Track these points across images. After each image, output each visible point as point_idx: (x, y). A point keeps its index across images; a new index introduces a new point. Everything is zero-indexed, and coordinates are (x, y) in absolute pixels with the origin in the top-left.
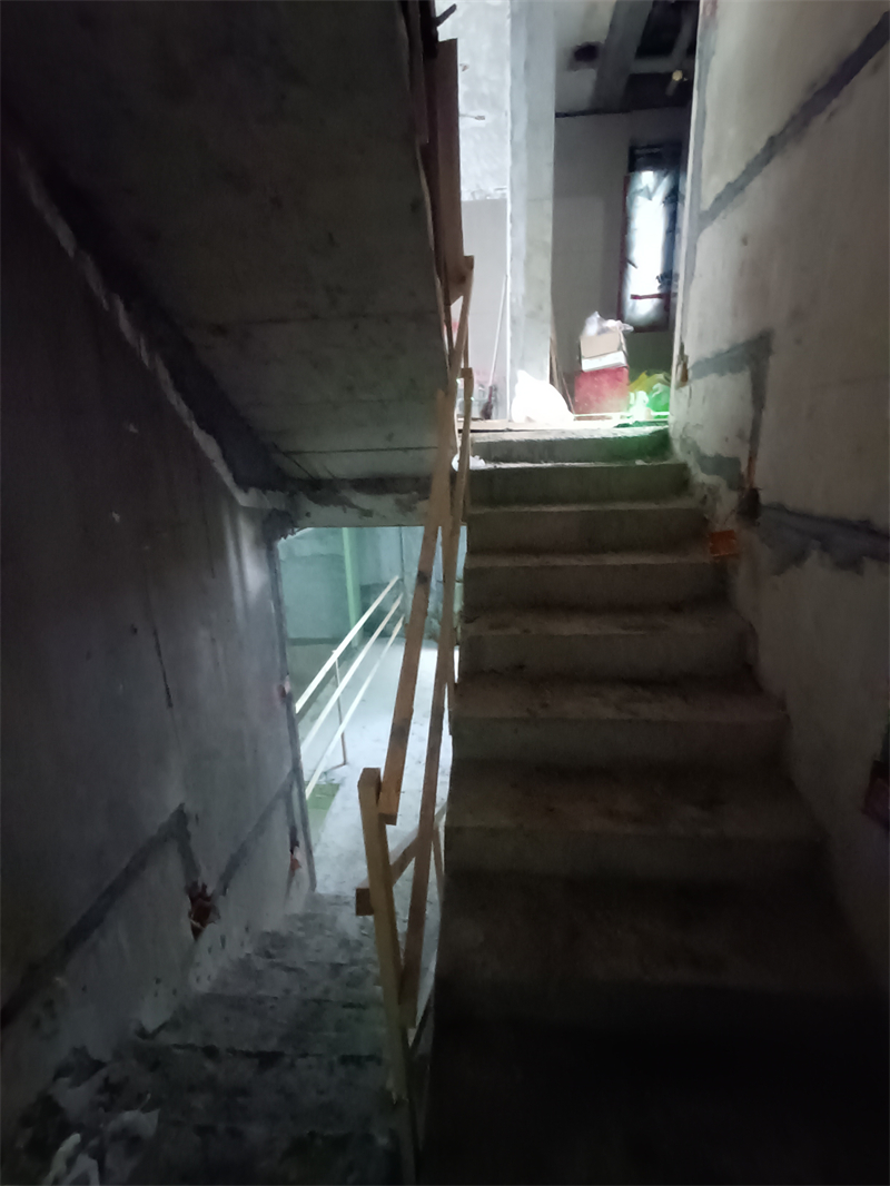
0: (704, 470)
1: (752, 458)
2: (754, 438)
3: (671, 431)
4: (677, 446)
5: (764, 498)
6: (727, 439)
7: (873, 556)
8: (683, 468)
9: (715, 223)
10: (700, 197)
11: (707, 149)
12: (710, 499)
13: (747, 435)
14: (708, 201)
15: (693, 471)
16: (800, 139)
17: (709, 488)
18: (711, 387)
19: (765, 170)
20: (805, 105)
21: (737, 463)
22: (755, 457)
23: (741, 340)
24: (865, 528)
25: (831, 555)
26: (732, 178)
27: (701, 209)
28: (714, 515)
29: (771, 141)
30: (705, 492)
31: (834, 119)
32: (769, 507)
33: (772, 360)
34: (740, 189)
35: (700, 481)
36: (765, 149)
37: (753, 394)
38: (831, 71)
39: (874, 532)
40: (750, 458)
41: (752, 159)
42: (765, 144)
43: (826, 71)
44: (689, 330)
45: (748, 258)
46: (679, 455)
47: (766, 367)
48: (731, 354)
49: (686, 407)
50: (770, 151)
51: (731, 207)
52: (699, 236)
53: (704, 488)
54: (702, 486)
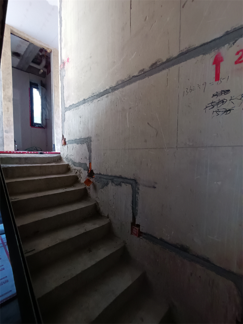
0: (75, 166)
2: (90, 158)
5: (95, 172)
6: (82, 159)
7: (123, 182)
8: (68, 165)
9: (70, 111)
10: (64, 104)
11: (66, 94)
12: (78, 173)
13: (88, 158)
14: (67, 106)
15: (71, 166)
16: (92, 102)
17: (78, 170)
18: (75, 147)
19: (84, 105)
20: (92, 96)
21: (86, 164)
22: (91, 163)
23: (82, 138)
24: (120, 177)
25: (114, 183)
26: (74, 103)
27: (66, 106)
28: (80, 176)
29: (85, 100)
30: (76, 171)
31: (99, 102)
32: (97, 174)
33: (92, 143)
34: (77, 106)
35: (74, 168)
36: (83, 101)
37: (88, 149)
38: (97, 93)
39: (122, 178)
40: (89, 163)
41: (80, 101)
42: (83, 100)
43: (96, 93)
44: (65, 132)
45: (82, 121)
46: (66, 162)
47: (91, 144)
48: (80, 140)
49: (66, 151)
50: (84, 101)
51: (75, 109)
52: (65, 112)
53: (76, 170)
54: (75, 169)
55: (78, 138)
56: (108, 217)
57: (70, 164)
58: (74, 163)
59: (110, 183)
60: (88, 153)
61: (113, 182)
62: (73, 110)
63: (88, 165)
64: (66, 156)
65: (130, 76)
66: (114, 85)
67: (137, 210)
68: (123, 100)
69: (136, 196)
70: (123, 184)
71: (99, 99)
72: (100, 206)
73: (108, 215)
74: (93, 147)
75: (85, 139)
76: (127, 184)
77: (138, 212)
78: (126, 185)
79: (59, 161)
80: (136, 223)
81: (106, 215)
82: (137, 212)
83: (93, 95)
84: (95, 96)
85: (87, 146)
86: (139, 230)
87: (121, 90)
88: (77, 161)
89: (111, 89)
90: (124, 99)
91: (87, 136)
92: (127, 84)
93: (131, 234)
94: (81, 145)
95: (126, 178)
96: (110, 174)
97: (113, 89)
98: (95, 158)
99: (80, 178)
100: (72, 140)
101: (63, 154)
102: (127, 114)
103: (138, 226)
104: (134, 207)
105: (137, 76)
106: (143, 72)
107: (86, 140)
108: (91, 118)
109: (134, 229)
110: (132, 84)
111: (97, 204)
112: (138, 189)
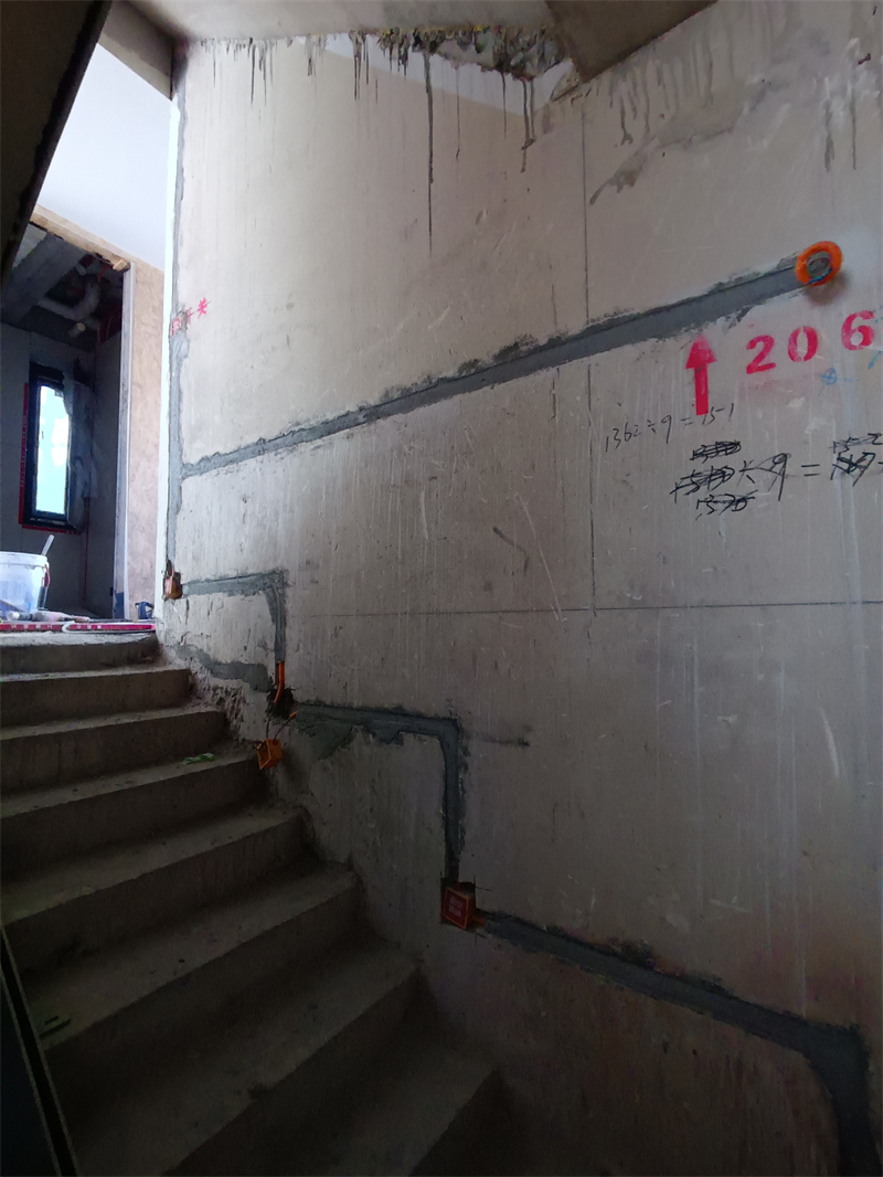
0: (215, 674)
1: (280, 664)
2: (280, 647)
3: (161, 638)
4: (172, 654)
5: (298, 696)
6: (245, 648)
7: (408, 731)
8: (186, 673)
9: (204, 476)
10: (181, 450)
11: (187, 418)
12: (229, 701)
13: (271, 645)
14: (193, 457)
15: (200, 676)
16: (291, 451)
17: (226, 692)
18: (217, 604)
19: (260, 458)
20: (293, 433)
21: (262, 668)
22: (283, 663)
23: (250, 571)
24: (398, 712)
25: (374, 735)
26: (222, 450)
27: (185, 460)
28: (236, 715)
29: (262, 441)
30: (220, 694)
31: (320, 451)
32: (307, 703)
33: (289, 592)
34: (232, 462)
35: (212, 685)
36: (257, 444)
37: (272, 614)
38: (313, 423)
39: (406, 715)
40: (277, 665)
41: (243, 445)
42: (256, 440)
43: (308, 420)
44: (180, 550)
45: (249, 512)
46: (177, 662)
47: (283, 595)
48: (240, 580)
49: (183, 619)
50: (261, 447)
51: (223, 470)
52: (183, 479)
53: (218, 691)
54: (215, 689)
55: (233, 574)
56: (350, 866)
57: (196, 667)
58: (213, 666)
59: (359, 736)
60: (270, 628)
61: (368, 730)
62: (214, 472)
63: (271, 671)
64: (178, 638)
65: (429, 377)
66: (374, 400)
67: (463, 831)
68: (407, 450)
69: (457, 776)
70: (409, 739)
71: (319, 442)
72: (316, 824)
73: (350, 858)
74: (291, 607)
75: (262, 576)
76: (424, 737)
77: (468, 837)
78: (421, 740)
79: (149, 658)
80: (461, 879)
81: (343, 860)
82: (463, 837)
83: (296, 429)
84: (304, 433)
85: (270, 604)
86: (473, 901)
87: (399, 417)
88: (226, 656)
89: (364, 413)
90: (410, 449)
91: (271, 567)
92: (422, 403)
93: (444, 920)
94: (243, 596)
95: (420, 716)
96: (356, 704)
97: (372, 414)
98: (301, 646)
99: (235, 722)
100: (208, 581)
101: (168, 632)
102: (423, 494)
103: (470, 887)
104: (451, 817)
105: (454, 380)
106: (473, 371)
107: (267, 581)
108: (285, 506)
109: (453, 900)
110: (438, 403)
111: (304, 818)
112: (466, 752)
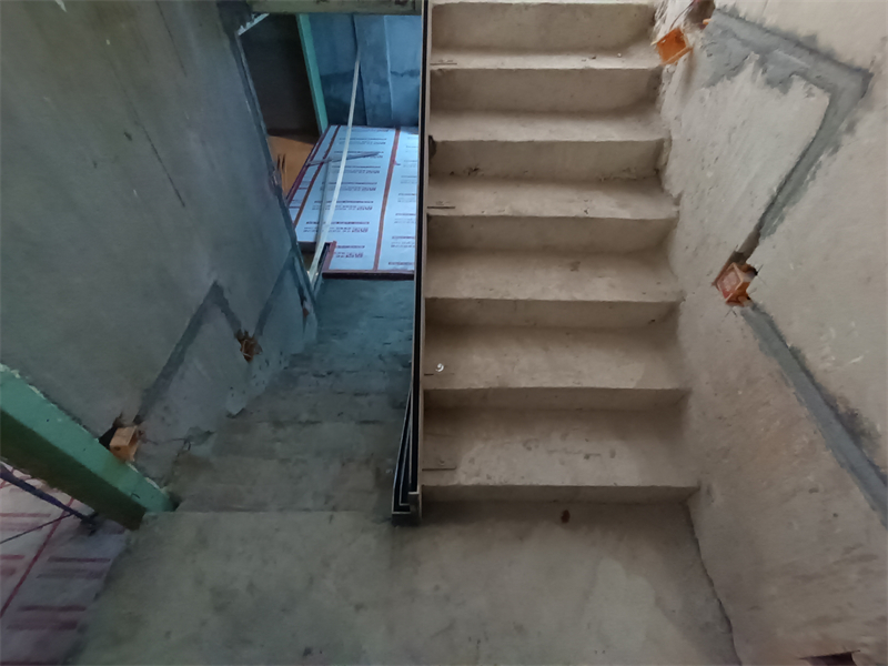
7: (804, 76)
24: (807, 46)
25: (764, 72)
28: (663, 14)
32: (722, 11)
39: (814, 51)
56: (677, 202)
59: (749, 68)
67: (782, 219)
69: (818, 156)
72: (672, 153)
73: (680, 196)
76: (816, 90)
77: (781, 228)
78: (810, 94)
80: (750, 261)
81: (675, 194)
82: (776, 226)
86: (745, 285)
93: (715, 283)
95: (829, 57)
96: (770, 21)
103: (753, 272)
104: (781, 199)
109: (732, 275)
111: (665, 145)
112: (851, 129)
